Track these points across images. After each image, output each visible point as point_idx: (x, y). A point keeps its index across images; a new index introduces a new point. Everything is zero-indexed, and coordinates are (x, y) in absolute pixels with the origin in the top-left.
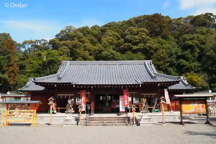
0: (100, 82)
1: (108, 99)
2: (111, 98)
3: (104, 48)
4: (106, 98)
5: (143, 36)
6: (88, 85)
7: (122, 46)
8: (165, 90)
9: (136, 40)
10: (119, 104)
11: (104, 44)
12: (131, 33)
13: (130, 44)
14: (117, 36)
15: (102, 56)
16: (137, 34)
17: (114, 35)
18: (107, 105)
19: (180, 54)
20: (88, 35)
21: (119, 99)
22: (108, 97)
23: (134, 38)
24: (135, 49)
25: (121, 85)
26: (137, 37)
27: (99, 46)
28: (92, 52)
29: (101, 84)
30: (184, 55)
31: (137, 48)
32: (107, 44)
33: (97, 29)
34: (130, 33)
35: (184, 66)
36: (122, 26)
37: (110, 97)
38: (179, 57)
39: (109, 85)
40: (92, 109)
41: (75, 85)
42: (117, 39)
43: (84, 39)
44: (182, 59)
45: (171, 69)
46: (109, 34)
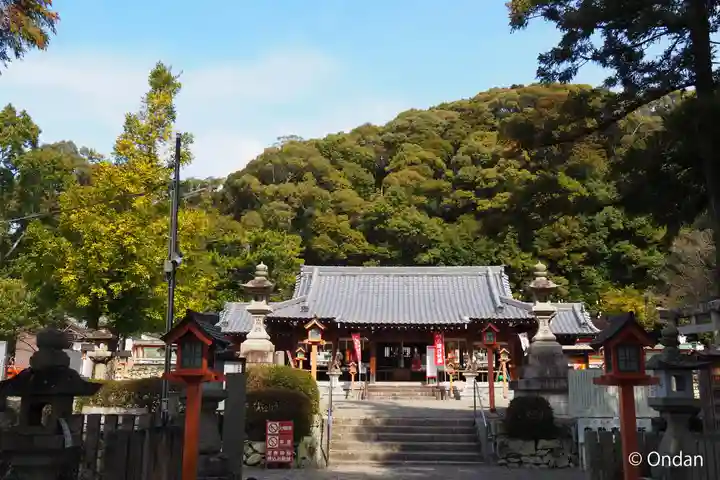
0: (387, 318)
1: (405, 353)
2: (412, 352)
3: (394, 205)
4: (400, 352)
5: (509, 170)
6: (365, 324)
7: (446, 201)
8: (520, 335)
9: (487, 181)
10: (425, 363)
11: (394, 194)
12: (475, 162)
13: (470, 194)
14: (432, 165)
15: (387, 229)
16: (490, 165)
17: (424, 160)
18: (402, 366)
19: (619, 225)
20: (346, 162)
21: (425, 352)
22: (404, 349)
23: (483, 176)
24: (485, 211)
25: (429, 325)
26: (491, 173)
27: (379, 201)
28: (359, 219)
29: (389, 322)
30: (633, 230)
31: (489, 205)
32: (402, 192)
33: (372, 138)
34: (472, 158)
35: (630, 261)
36: (452, 128)
37: (408, 350)
38: (615, 236)
39: (405, 325)
40: (373, 371)
41: (341, 323)
42: (431, 172)
43: (334, 176)
44: (627, 241)
45: (591, 272)
46: (408, 160)
